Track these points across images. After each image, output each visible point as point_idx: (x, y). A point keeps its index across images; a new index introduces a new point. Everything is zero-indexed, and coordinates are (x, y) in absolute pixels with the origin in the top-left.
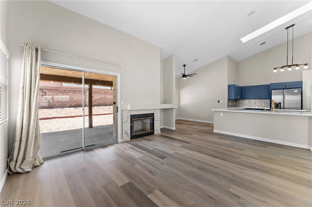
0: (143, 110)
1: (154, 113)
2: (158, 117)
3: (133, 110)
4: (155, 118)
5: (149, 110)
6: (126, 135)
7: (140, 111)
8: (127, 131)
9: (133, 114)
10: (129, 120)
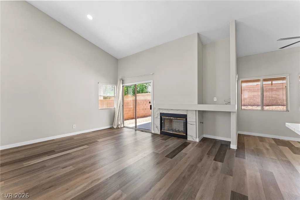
0: (172, 109)
1: (187, 115)
2: (193, 120)
3: (162, 109)
4: (188, 120)
5: (178, 110)
6: (157, 129)
7: (169, 110)
8: (157, 125)
9: (162, 112)
10: (159, 117)
